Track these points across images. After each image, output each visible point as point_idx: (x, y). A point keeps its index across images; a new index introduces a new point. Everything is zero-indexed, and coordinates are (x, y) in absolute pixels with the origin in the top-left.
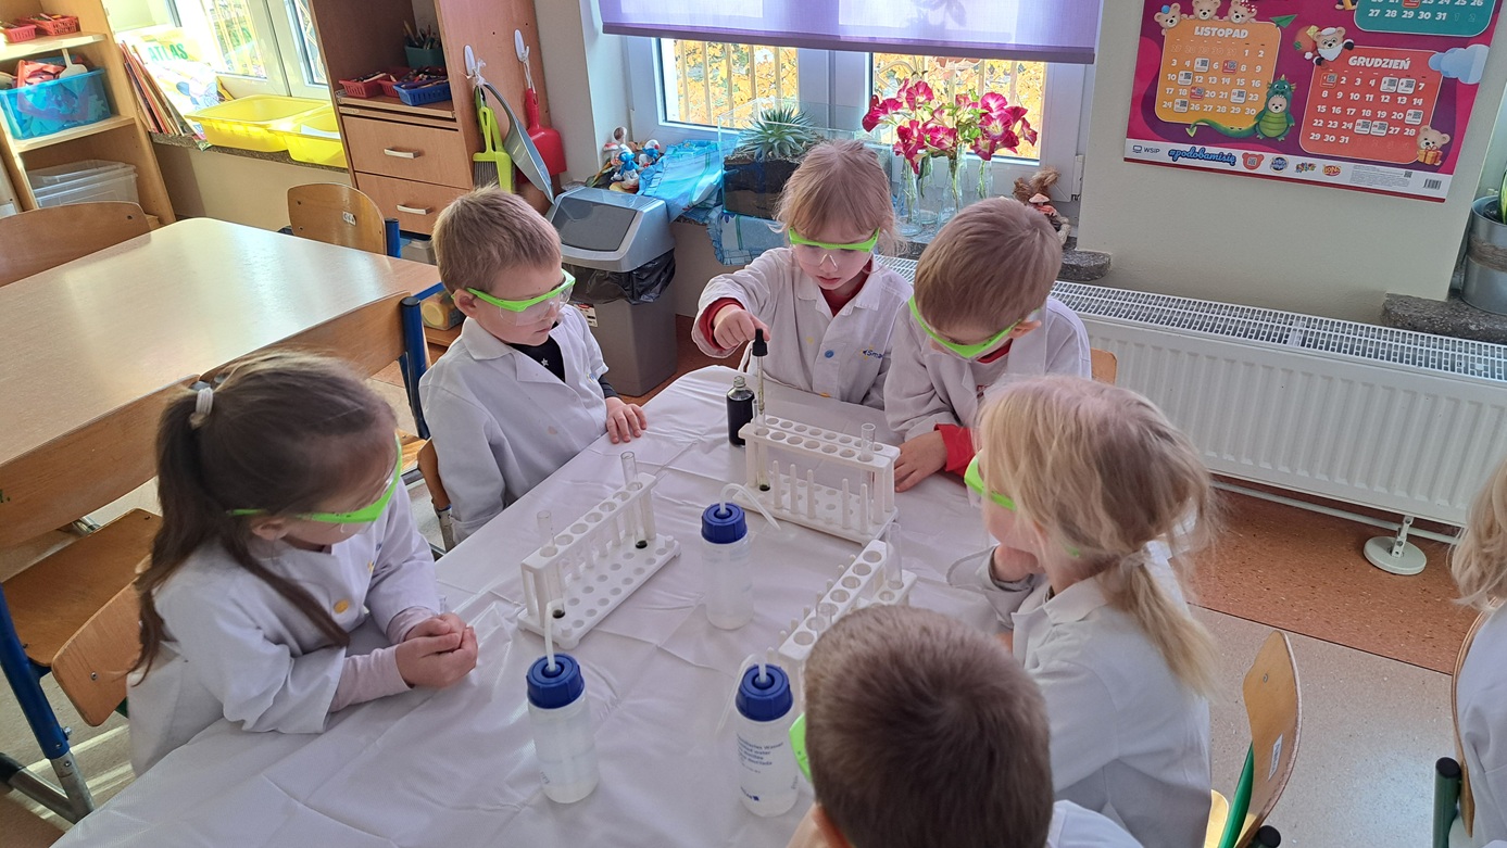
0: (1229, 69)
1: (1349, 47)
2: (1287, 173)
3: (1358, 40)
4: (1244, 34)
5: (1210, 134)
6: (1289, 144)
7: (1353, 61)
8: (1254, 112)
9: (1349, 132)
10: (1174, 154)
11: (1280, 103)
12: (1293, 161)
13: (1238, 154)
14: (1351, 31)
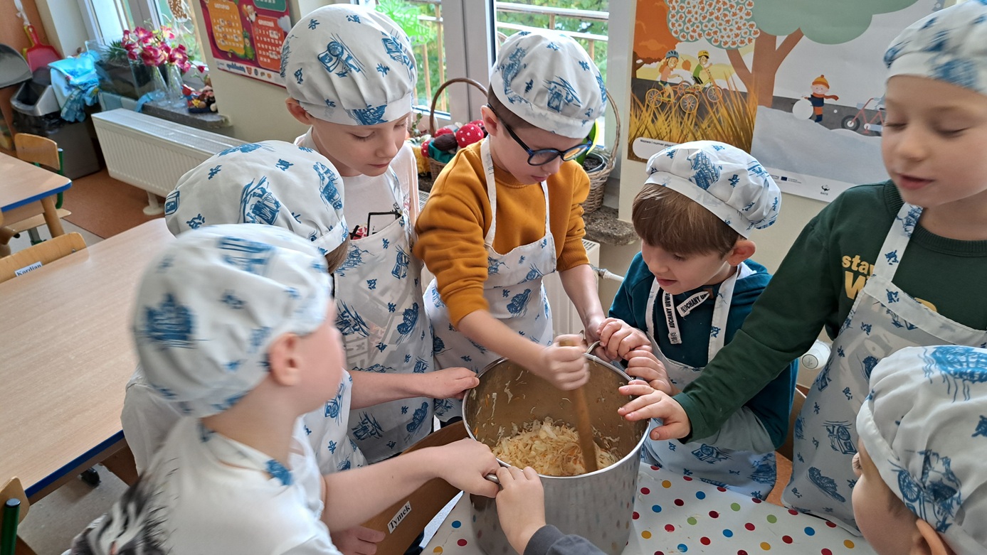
0: (230, 26)
1: (256, 15)
2: (259, 77)
3: (259, 12)
4: (227, 8)
5: (235, 58)
6: (254, 62)
7: (261, 22)
8: (242, 46)
9: (268, 57)
10: (228, 66)
11: (247, 41)
12: (260, 70)
13: (245, 66)
14: (255, 9)
